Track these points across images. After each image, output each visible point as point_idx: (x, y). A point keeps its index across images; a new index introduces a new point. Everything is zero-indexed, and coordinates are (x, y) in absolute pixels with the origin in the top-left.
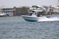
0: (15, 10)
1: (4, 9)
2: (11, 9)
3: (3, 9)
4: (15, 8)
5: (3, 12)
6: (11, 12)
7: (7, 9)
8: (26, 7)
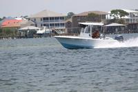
0: (71, 20)
1: (46, 19)
2: (62, 18)
3: (44, 19)
4: (71, 15)
5: (45, 25)
6: (63, 25)
7: (52, 18)
8: (97, 13)
